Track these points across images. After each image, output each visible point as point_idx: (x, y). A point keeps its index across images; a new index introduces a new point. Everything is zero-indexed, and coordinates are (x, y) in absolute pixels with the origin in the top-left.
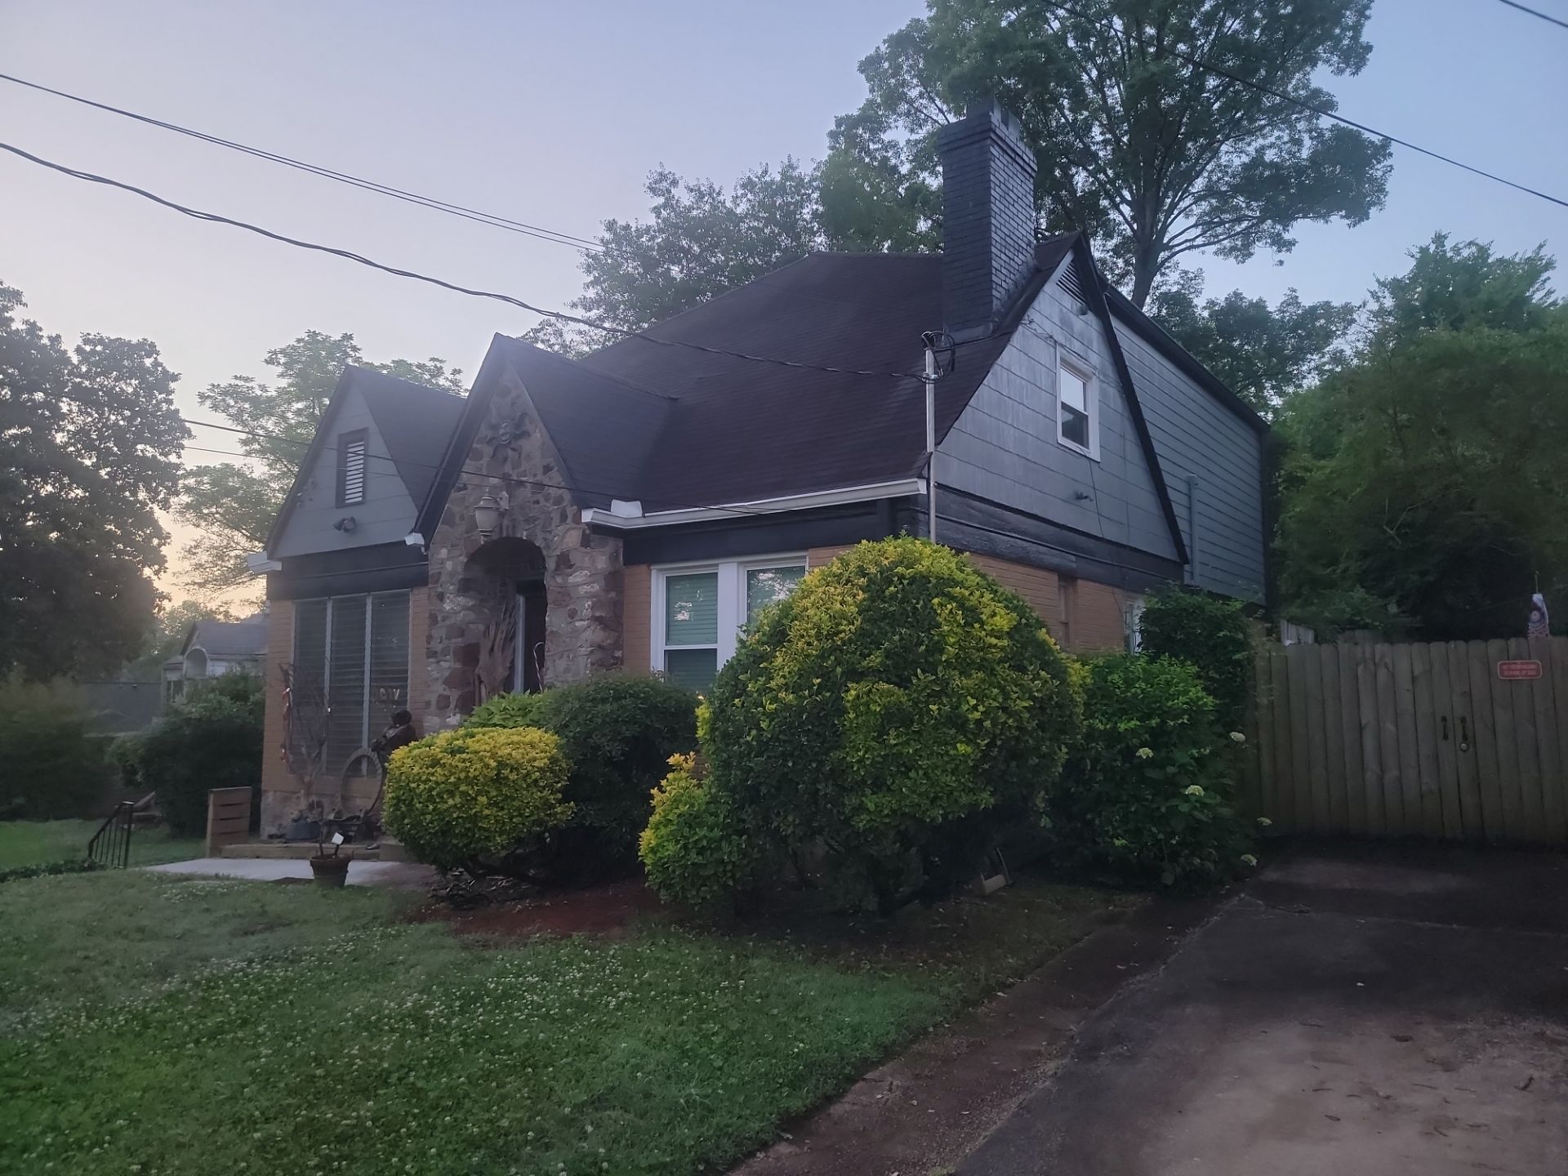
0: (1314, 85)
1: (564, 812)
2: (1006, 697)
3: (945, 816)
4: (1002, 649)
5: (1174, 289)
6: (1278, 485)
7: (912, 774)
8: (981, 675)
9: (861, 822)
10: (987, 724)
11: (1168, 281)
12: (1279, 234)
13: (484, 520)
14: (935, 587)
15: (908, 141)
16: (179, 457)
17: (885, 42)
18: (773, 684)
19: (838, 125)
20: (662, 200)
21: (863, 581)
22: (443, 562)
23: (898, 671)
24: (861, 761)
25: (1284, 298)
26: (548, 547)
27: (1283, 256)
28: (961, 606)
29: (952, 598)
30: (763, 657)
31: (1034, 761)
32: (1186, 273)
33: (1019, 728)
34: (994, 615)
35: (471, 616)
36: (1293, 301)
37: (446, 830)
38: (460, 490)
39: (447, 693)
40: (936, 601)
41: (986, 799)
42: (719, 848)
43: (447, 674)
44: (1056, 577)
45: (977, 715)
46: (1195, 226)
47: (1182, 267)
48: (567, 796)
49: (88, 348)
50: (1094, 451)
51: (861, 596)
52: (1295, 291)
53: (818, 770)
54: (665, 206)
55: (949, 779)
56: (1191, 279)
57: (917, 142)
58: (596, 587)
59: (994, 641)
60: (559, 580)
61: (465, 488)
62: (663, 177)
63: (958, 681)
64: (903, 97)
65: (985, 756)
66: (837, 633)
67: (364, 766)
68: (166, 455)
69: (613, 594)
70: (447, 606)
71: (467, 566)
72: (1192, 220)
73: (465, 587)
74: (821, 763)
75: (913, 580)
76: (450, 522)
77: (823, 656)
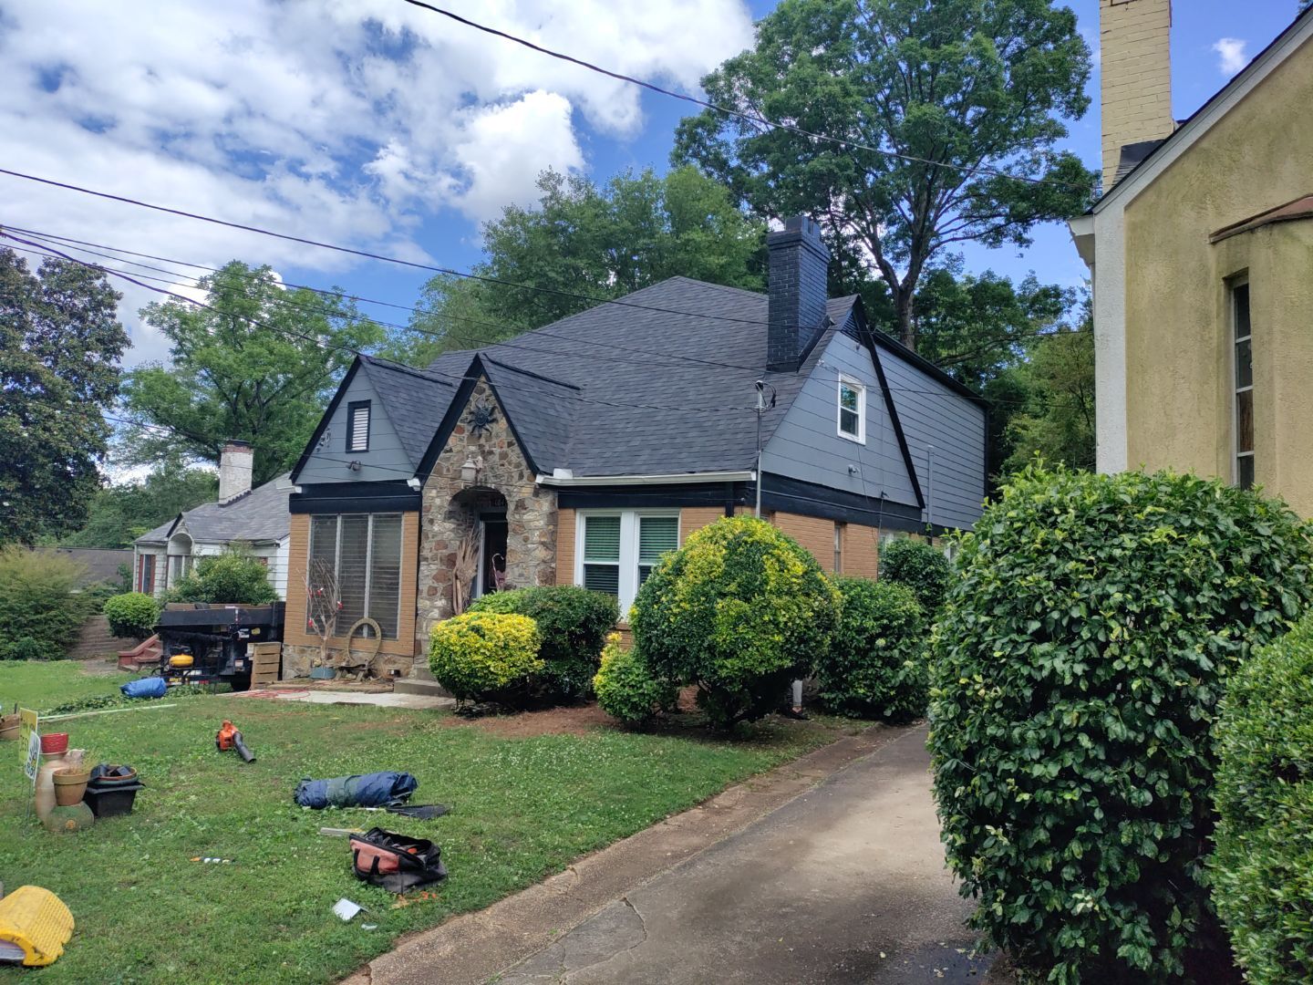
0: (1050, 117)
1: (539, 665)
2: (800, 609)
3: (766, 671)
4: (799, 584)
5: (941, 267)
6: (1005, 436)
7: (750, 649)
8: (787, 598)
9: (723, 673)
10: (790, 624)
11: (937, 262)
12: (1020, 234)
13: (468, 475)
14: (764, 548)
15: (737, 141)
16: (119, 362)
17: (722, 64)
18: (676, 598)
19: (683, 125)
20: (548, 194)
21: (725, 543)
22: (433, 498)
23: (746, 594)
24: (724, 640)
25: (1026, 278)
26: (510, 496)
27: (1023, 250)
28: (778, 560)
29: (773, 555)
30: (670, 583)
31: (813, 644)
32: (950, 255)
33: (805, 627)
34: (795, 565)
35: (452, 535)
36: (1032, 281)
37: (473, 674)
38: (447, 452)
39: (436, 585)
40: (765, 557)
41: (788, 663)
42: (641, 687)
43: (434, 573)
44: (833, 523)
45: (785, 619)
46: (960, 218)
47: (947, 251)
48: (541, 655)
49: (48, 270)
50: (861, 438)
51: (724, 552)
52: (1033, 272)
53: (701, 645)
54: (551, 198)
55: (770, 652)
56: (954, 261)
57: (744, 141)
58: (542, 522)
59: (794, 580)
60: (517, 516)
61: (451, 451)
62: (551, 176)
63: (775, 601)
64: (734, 107)
65: (788, 640)
66: (711, 572)
67: (365, 631)
68: (108, 359)
69: (551, 527)
70: (436, 528)
71: (451, 503)
72: (957, 213)
73: (450, 515)
74: (703, 641)
75: (752, 544)
76: (440, 474)
77: (705, 584)
